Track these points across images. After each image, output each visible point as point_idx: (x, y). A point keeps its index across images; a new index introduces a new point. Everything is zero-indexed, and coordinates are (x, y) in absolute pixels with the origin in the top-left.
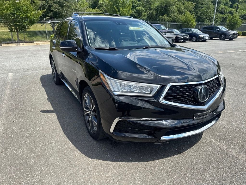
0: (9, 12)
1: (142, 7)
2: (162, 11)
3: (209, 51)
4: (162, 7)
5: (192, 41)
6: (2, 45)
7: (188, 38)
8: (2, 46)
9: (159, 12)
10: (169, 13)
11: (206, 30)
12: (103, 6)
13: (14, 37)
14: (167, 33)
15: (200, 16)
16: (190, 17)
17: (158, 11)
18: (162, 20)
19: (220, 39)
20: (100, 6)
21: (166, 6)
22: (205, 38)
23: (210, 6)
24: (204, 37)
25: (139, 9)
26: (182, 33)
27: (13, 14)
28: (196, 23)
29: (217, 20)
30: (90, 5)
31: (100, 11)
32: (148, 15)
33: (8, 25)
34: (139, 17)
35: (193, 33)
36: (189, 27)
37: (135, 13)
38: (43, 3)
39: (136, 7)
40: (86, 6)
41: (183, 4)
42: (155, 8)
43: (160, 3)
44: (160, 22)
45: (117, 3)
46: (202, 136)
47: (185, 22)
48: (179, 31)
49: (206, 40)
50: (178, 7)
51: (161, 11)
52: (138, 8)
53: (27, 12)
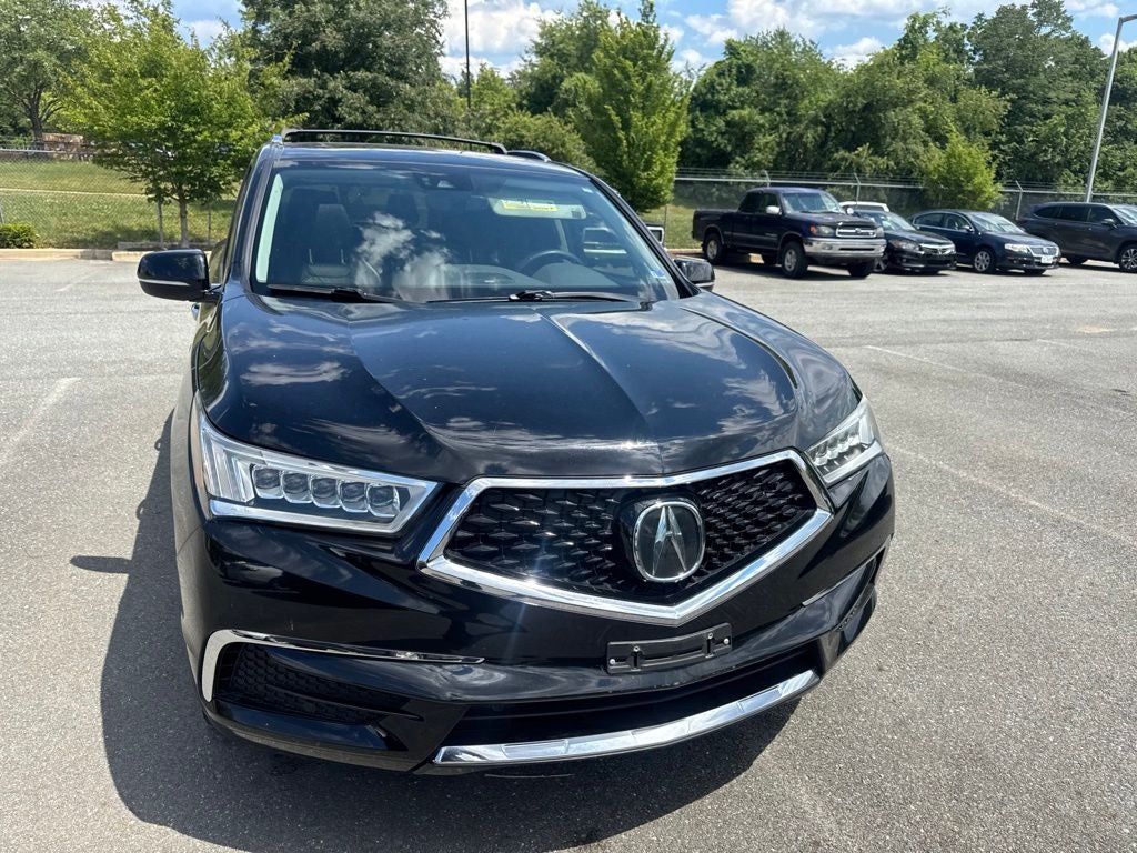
0: (154, 122)
1: (756, 111)
2: (849, 130)
3: (1036, 322)
4: (848, 113)
5: (973, 270)
6: (114, 257)
7: (950, 255)
8: (111, 259)
9: (833, 134)
10: (885, 136)
11: (1049, 220)
12: (580, 103)
13: (166, 224)
14: (842, 231)
15: (1035, 154)
16: (969, 159)
17: (828, 126)
18: (848, 169)
19: (1117, 266)
20: (566, 103)
21: (867, 107)
22: (1040, 258)
23: (1086, 108)
24: (1034, 255)
25: (741, 117)
26: (922, 229)
27: (169, 129)
28: (999, 185)
29: (1121, 174)
30: (524, 98)
31: (566, 124)
32: (783, 145)
33: (146, 175)
34: (738, 151)
35: (977, 231)
36: (963, 205)
37: (722, 134)
38: (303, 85)
39: (729, 111)
40: (506, 101)
41: (954, 100)
42: (816, 117)
43: (838, 93)
44: (834, 179)
45: (622, 92)
46: (755, 762)
47: (945, 180)
48: (910, 221)
49: (1044, 270)
50: (925, 112)
51: (843, 130)
52: (734, 112)
53: (230, 126)
